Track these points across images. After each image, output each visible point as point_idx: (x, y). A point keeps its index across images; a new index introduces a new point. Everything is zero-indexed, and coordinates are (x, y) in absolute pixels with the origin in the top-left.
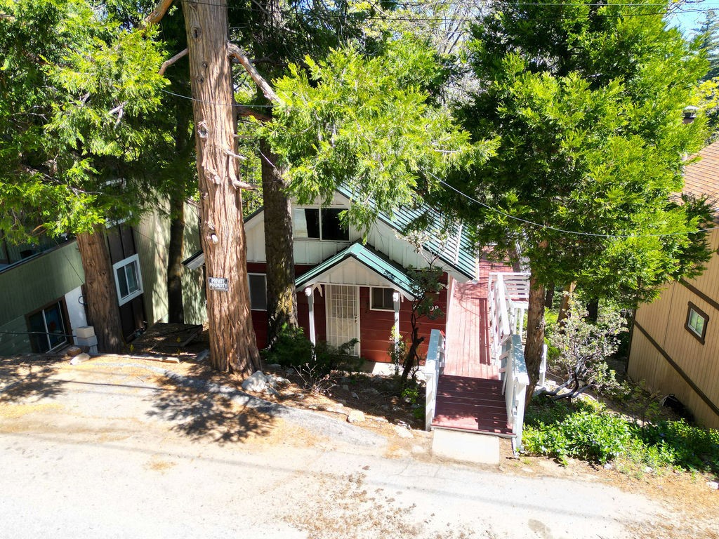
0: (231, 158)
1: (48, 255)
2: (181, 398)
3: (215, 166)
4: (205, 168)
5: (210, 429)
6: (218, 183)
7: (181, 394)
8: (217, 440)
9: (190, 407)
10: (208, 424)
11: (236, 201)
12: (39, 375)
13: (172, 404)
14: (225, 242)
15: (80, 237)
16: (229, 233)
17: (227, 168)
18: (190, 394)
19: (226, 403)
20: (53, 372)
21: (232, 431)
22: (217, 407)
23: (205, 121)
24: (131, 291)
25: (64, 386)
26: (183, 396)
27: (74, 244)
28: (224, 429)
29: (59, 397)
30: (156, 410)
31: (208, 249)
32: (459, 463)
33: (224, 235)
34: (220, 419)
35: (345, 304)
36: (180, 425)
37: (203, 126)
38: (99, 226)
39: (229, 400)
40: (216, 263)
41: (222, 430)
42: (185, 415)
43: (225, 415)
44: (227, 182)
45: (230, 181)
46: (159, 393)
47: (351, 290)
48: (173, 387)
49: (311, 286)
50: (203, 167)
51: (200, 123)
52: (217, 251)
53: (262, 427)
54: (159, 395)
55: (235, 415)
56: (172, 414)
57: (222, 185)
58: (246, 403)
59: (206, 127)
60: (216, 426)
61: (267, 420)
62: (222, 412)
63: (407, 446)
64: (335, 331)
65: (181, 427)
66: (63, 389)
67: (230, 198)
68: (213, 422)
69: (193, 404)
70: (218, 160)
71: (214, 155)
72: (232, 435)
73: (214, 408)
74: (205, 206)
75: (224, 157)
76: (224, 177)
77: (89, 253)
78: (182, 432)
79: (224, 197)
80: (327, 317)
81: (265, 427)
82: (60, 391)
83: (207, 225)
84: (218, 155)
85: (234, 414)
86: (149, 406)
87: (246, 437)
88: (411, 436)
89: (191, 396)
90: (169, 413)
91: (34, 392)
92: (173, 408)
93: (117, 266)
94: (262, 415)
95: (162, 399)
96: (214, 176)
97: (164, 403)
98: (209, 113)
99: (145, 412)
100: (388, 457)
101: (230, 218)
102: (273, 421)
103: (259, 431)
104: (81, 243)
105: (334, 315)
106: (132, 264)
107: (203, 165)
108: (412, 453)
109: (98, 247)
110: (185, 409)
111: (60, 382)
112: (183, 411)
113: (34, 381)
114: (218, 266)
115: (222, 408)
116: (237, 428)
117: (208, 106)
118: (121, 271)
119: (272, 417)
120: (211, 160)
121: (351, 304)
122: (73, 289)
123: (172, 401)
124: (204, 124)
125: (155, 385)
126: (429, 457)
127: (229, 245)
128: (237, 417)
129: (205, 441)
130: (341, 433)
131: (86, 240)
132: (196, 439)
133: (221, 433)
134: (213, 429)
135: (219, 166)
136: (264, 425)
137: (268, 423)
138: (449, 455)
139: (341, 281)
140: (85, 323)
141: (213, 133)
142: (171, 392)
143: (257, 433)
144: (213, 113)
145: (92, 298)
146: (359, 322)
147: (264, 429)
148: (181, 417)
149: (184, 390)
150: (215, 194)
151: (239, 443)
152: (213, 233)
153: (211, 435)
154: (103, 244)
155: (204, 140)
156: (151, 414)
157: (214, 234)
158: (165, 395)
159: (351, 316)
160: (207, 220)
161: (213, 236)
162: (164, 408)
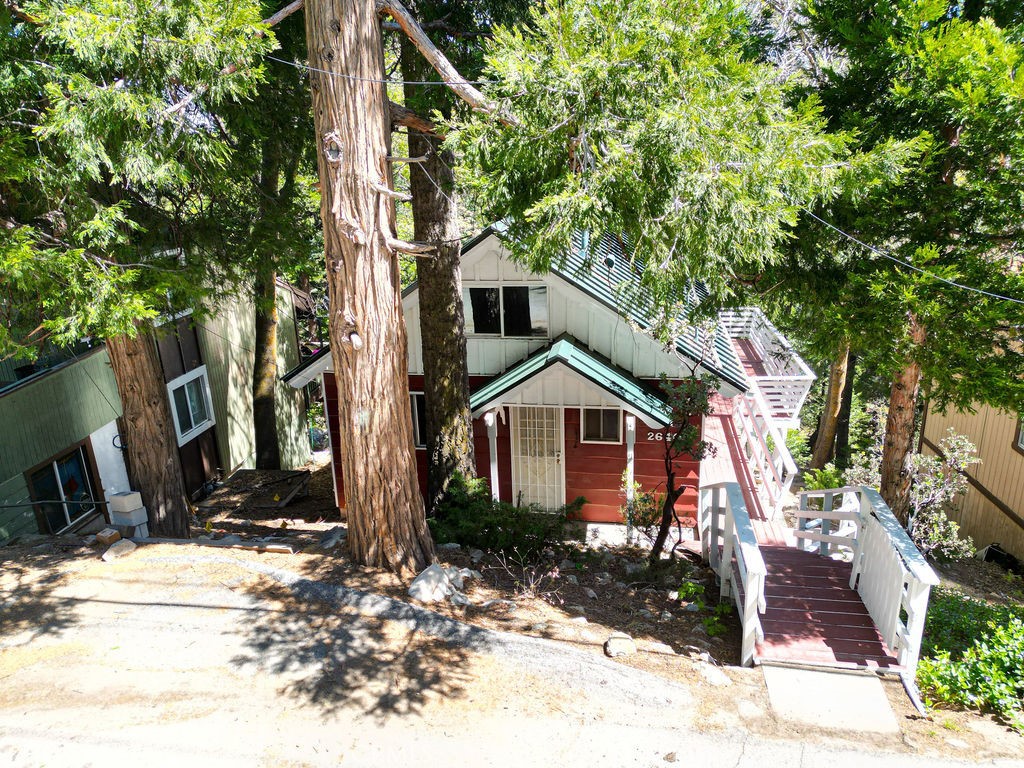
0: (382, 197)
1: (60, 372)
2: (293, 626)
3: (356, 210)
4: (338, 217)
5: (354, 689)
6: (362, 242)
7: (291, 618)
8: (371, 712)
9: (311, 643)
10: (348, 678)
11: (391, 273)
12: (36, 587)
13: (277, 638)
14: (373, 345)
15: (112, 343)
16: (380, 330)
17: (377, 215)
18: (306, 616)
19: (376, 631)
20: (61, 582)
21: (396, 691)
22: (361, 641)
23: (337, 132)
24: (196, 423)
25: (79, 609)
26: (296, 621)
27: (102, 355)
28: (379, 686)
29: (68, 633)
30: (251, 653)
31: (344, 359)
32: (830, 734)
33: (372, 334)
34: (370, 665)
35: (541, 434)
36: (298, 682)
37: (335, 139)
38: (144, 325)
39: (380, 627)
40: (358, 382)
41: (375, 690)
42: (304, 660)
43: (376, 656)
44: (376, 240)
45: (382, 240)
46: (253, 617)
47: (551, 413)
48: (277, 605)
49: (492, 410)
50: (334, 215)
51: (329, 135)
52: (359, 362)
53: (450, 678)
54: (253, 621)
55: (396, 656)
56: (278, 659)
57: (369, 245)
58: (412, 633)
59: (339, 143)
60: (363, 680)
61: (455, 664)
62: (371, 651)
63: (729, 704)
64: (525, 477)
65: (300, 686)
66: (75, 615)
67: (382, 268)
68: (358, 673)
69: (317, 637)
70: (362, 202)
71: (352, 191)
72: (396, 699)
73: (356, 643)
74: (338, 284)
75: (370, 195)
76: (371, 232)
77: (129, 368)
78: (304, 698)
79: (372, 267)
80: (513, 457)
81: (454, 677)
82: (71, 620)
83: (341, 317)
84: (361, 193)
85: (395, 654)
86: (238, 646)
87: (422, 700)
88: (727, 680)
89: (309, 621)
90: (274, 657)
91: (24, 624)
92: (280, 646)
93: (172, 386)
94: (446, 655)
95: (259, 630)
96: (355, 229)
97: (263, 637)
98: (344, 117)
99: (229, 659)
100: (702, 729)
101: (382, 305)
102: (469, 665)
103: (446, 689)
104: (113, 352)
105: (524, 453)
106: (197, 382)
107: (335, 209)
108: (740, 717)
109: (144, 358)
110: (304, 649)
111: (71, 602)
112: (301, 653)
113: (26, 600)
114: (361, 388)
115: (370, 642)
116: (404, 683)
117: (342, 104)
118: (179, 392)
119: (463, 657)
120: (348, 202)
121: (551, 434)
122: (102, 425)
123: (275, 632)
124: (335, 136)
125: (246, 602)
126: (770, 724)
127: (381, 351)
128: (402, 659)
129: (347, 713)
130: (604, 682)
131: (122, 348)
132: (329, 711)
133: (376, 696)
134: (359, 687)
135: (363, 212)
136: (451, 674)
137: (458, 670)
138: (807, 719)
139: (540, 400)
140: (126, 487)
141: (351, 153)
142: (274, 615)
143: (442, 692)
144: (352, 116)
145: (136, 444)
146: (563, 462)
147: (455, 683)
148: (296, 665)
149: (298, 611)
150: (355, 263)
151: (412, 717)
152: (353, 330)
153: (357, 701)
154: (151, 353)
155: (336, 166)
156: (241, 661)
157: (355, 332)
158: (263, 621)
159: (552, 453)
160: (343, 308)
161: (353, 337)
162: (264, 646)
